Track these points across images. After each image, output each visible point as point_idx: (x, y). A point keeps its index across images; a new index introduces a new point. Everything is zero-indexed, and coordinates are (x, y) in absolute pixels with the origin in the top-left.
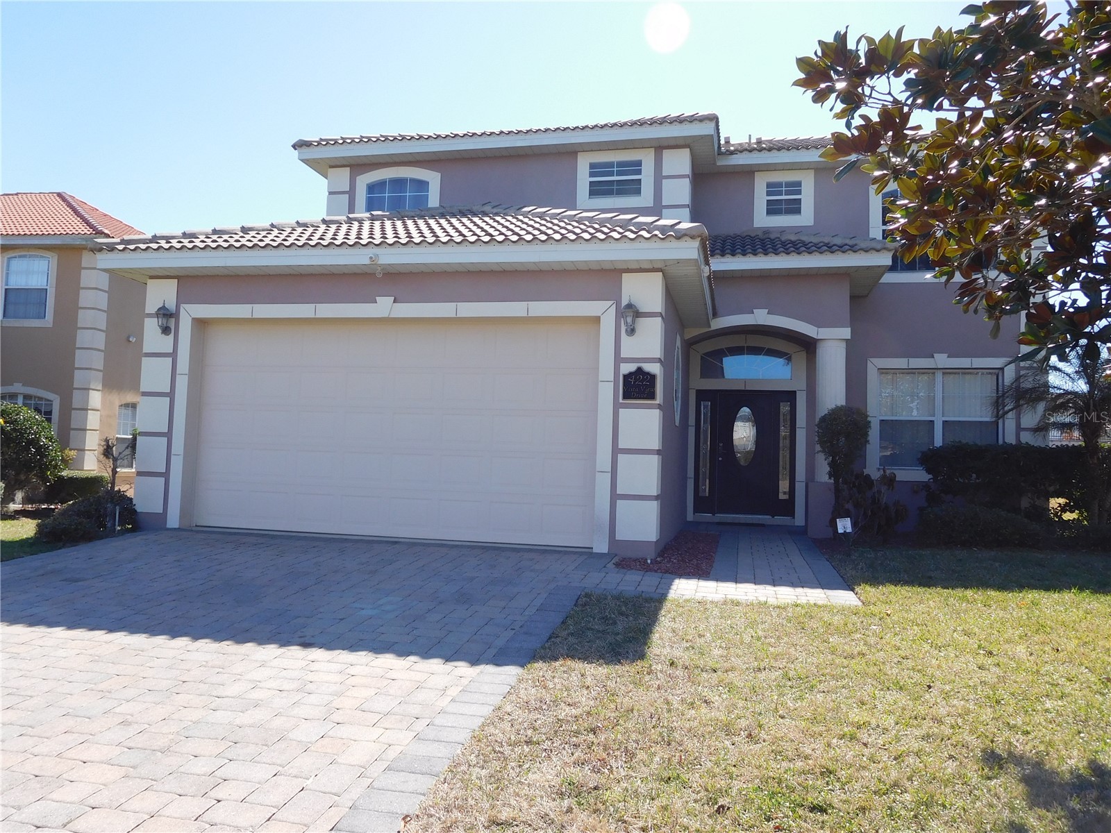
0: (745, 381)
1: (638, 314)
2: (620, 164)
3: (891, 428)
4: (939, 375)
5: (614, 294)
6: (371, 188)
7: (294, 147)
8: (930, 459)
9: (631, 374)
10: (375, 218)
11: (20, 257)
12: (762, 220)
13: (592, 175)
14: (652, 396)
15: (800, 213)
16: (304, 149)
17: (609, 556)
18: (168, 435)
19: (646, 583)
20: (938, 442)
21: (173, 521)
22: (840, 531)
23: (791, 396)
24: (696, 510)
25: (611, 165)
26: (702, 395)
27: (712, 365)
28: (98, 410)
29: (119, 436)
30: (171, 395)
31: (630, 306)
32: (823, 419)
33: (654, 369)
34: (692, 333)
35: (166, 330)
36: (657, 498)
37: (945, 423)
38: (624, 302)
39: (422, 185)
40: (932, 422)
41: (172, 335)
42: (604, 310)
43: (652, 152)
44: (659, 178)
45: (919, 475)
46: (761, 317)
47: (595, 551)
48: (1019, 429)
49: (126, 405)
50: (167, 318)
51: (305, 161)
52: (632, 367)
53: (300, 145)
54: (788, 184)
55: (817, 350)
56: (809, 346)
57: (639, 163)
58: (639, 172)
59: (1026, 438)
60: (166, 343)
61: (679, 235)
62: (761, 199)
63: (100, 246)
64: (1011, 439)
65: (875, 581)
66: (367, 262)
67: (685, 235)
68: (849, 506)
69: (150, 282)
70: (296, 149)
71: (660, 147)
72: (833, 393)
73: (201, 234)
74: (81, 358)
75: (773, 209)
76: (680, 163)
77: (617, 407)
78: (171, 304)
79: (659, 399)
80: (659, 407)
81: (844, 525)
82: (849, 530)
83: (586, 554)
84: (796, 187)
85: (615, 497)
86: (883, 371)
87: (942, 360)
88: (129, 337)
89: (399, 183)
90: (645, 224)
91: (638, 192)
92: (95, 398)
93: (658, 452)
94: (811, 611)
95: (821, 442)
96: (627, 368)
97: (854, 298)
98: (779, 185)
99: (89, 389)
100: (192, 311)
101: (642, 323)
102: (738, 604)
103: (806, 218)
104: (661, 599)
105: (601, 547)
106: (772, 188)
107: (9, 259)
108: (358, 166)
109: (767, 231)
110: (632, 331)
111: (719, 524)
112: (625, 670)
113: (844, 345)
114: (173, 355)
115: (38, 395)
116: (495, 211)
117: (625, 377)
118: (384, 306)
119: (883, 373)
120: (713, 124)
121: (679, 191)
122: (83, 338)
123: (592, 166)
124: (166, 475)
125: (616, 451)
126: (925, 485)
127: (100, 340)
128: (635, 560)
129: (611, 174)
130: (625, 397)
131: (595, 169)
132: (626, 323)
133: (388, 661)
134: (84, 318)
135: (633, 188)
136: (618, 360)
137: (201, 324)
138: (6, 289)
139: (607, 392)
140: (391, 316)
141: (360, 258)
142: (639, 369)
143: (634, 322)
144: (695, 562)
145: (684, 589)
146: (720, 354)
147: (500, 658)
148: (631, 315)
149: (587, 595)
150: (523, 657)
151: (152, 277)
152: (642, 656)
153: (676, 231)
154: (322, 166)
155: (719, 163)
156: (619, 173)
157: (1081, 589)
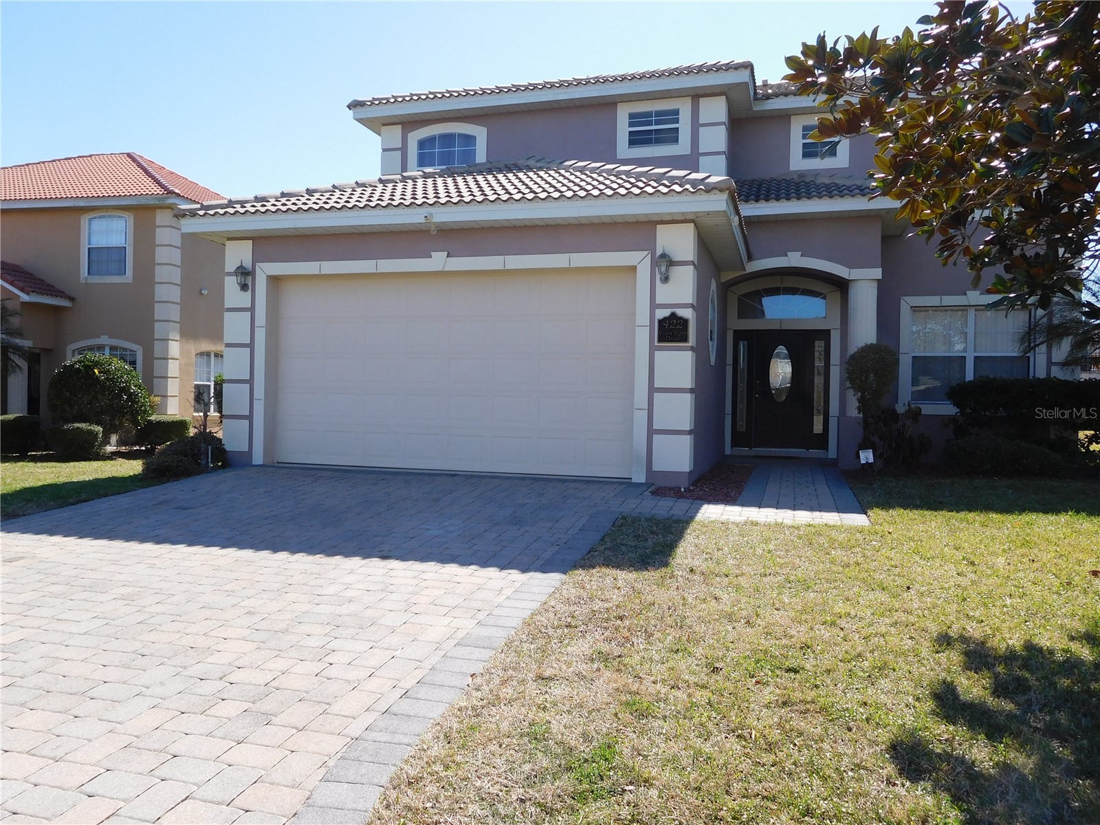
0: (781, 321)
1: (671, 263)
2: (659, 113)
3: (922, 365)
4: (971, 313)
5: (648, 244)
6: (422, 144)
7: (349, 107)
8: (958, 393)
9: (665, 319)
10: (427, 175)
11: (100, 217)
12: (798, 163)
13: (631, 125)
14: (685, 339)
15: (836, 155)
16: (359, 109)
17: (647, 485)
18: (250, 382)
19: (679, 508)
20: (970, 376)
21: (258, 458)
22: (863, 462)
23: (825, 335)
24: (733, 445)
25: (649, 114)
26: (739, 335)
27: (750, 305)
28: (177, 359)
29: (196, 383)
30: (251, 346)
31: (664, 256)
32: (853, 357)
33: (687, 313)
34: (727, 276)
35: (244, 287)
36: (690, 432)
37: (976, 358)
38: (659, 252)
39: (469, 140)
40: (964, 357)
41: (249, 292)
42: (640, 260)
43: (689, 100)
44: (696, 125)
45: (949, 409)
46: (795, 259)
47: (633, 481)
48: (1050, 363)
49: (202, 354)
50: (245, 275)
51: (360, 121)
52: (665, 313)
53: (355, 105)
55: (849, 290)
56: (841, 286)
57: (676, 112)
58: (677, 121)
59: (1056, 372)
60: (244, 299)
61: (709, 188)
62: (797, 141)
63: (183, 212)
64: (1041, 373)
65: (886, 505)
66: (422, 220)
67: (714, 188)
68: (876, 439)
69: (228, 243)
70: (350, 109)
71: (696, 95)
72: (865, 331)
73: (271, 198)
74: (160, 311)
75: (809, 152)
76: (716, 110)
77: (652, 350)
78: (248, 264)
79: (692, 341)
80: (692, 348)
81: (867, 456)
82: (871, 460)
83: (626, 484)
85: (651, 432)
86: (915, 309)
87: (974, 297)
88: (201, 290)
89: (448, 139)
90: (677, 178)
91: (675, 140)
92: (174, 348)
93: (691, 391)
94: (818, 531)
95: (851, 379)
96: (662, 313)
97: (885, 239)
99: (168, 340)
100: (266, 270)
101: (676, 271)
102: (757, 524)
103: (841, 160)
104: (686, 520)
105: (640, 477)
106: (808, 131)
107: (90, 220)
108: (410, 123)
109: (802, 174)
110: (666, 279)
111: (755, 457)
112: (652, 575)
113: (875, 285)
114: (252, 309)
115: (124, 347)
116: (539, 165)
117: (660, 322)
118: (438, 261)
119: (914, 311)
120: (748, 72)
121: (716, 139)
122: (161, 292)
123: (632, 116)
124: (250, 418)
125: (652, 390)
126: (952, 419)
127: (175, 294)
128: (670, 489)
129: (650, 123)
130: (660, 341)
131: (634, 119)
132: (660, 273)
133: (452, 569)
134: (161, 273)
135: (672, 137)
136: (654, 306)
137: (274, 281)
138: (89, 248)
139: (643, 336)
140: (446, 269)
141: (415, 218)
142: (673, 315)
143: (667, 271)
144: (725, 490)
145: (711, 512)
146: (758, 295)
147: (546, 567)
148: (664, 264)
149: (624, 518)
150: (564, 566)
151: (230, 239)
152: (666, 565)
153: (706, 185)
154: (376, 125)
155: (756, 108)
156: (657, 123)
157: (1078, 512)
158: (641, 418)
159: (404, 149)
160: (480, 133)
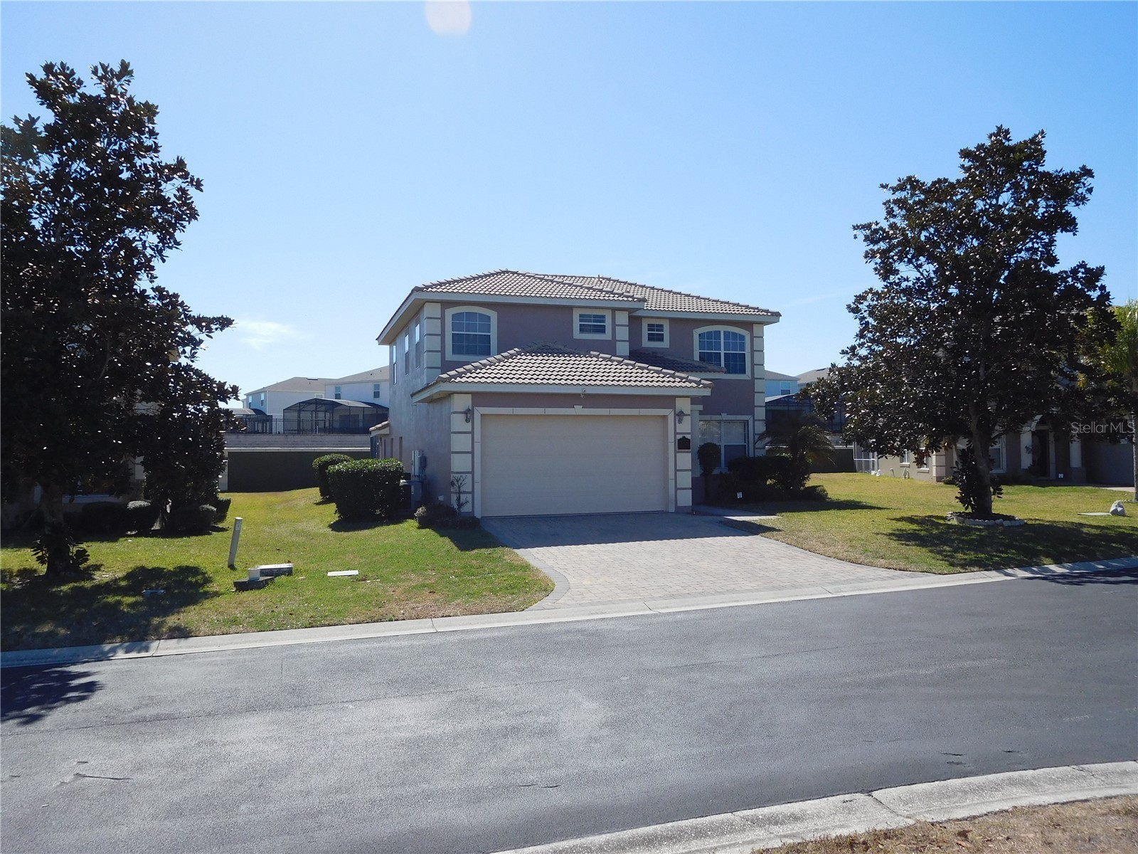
1: (683, 415)
2: (595, 316)
4: (723, 424)
5: (673, 407)
9: (681, 439)
12: (646, 343)
13: (581, 320)
15: (663, 340)
17: (678, 512)
18: (472, 473)
20: (722, 454)
21: (477, 516)
25: (590, 316)
30: (472, 453)
31: (681, 412)
33: (689, 437)
35: (467, 421)
36: (691, 489)
37: (725, 446)
38: (677, 411)
40: (719, 445)
41: (470, 423)
42: (669, 413)
43: (610, 312)
44: (614, 325)
47: (670, 511)
48: (755, 448)
52: (681, 436)
54: (658, 326)
57: (604, 317)
58: (604, 322)
60: (468, 427)
62: (645, 332)
64: (752, 453)
71: (614, 310)
75: (651, 338)
76: (623, 318)
77: (676, 453)
78: (469, 407)
80: (691, 452)
81: (739, 495)
84: (660, 327)
85: (676, 489)
87: (725, 416)
91: (603, 332)
93: (691, 470)
96: (679, 437)
98: (653, 325)
100: (480, 411)
101: (685, 418)
103: (666, 344)
105: (673, 509)
106: (651, 327)
108: (446, 304)
110: (680, 422)
114: (472, 433)
117: (679, 440)
118: (579, 410)
121: (623, 333)
123: (580, 316)
124: (472, 493)
125: (676, 471)
129: (590, 321)
130: (689, 449)
131: (582, 318)
132: (678, 419)
135: (602, 330)
136: (676, 433)
137: (486, 417)
139: (672, 447)
140: (581, 414)
141: (577, 390)
142: (684, 437)
143: (681, 418)
148: (680, 415)
156: (594, 321)
158: (672, 483)
159: (443, 319)
160: (493, 315)
